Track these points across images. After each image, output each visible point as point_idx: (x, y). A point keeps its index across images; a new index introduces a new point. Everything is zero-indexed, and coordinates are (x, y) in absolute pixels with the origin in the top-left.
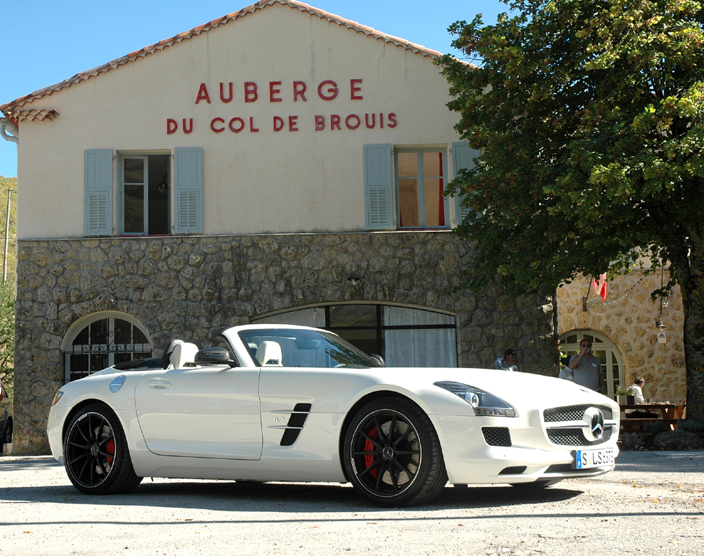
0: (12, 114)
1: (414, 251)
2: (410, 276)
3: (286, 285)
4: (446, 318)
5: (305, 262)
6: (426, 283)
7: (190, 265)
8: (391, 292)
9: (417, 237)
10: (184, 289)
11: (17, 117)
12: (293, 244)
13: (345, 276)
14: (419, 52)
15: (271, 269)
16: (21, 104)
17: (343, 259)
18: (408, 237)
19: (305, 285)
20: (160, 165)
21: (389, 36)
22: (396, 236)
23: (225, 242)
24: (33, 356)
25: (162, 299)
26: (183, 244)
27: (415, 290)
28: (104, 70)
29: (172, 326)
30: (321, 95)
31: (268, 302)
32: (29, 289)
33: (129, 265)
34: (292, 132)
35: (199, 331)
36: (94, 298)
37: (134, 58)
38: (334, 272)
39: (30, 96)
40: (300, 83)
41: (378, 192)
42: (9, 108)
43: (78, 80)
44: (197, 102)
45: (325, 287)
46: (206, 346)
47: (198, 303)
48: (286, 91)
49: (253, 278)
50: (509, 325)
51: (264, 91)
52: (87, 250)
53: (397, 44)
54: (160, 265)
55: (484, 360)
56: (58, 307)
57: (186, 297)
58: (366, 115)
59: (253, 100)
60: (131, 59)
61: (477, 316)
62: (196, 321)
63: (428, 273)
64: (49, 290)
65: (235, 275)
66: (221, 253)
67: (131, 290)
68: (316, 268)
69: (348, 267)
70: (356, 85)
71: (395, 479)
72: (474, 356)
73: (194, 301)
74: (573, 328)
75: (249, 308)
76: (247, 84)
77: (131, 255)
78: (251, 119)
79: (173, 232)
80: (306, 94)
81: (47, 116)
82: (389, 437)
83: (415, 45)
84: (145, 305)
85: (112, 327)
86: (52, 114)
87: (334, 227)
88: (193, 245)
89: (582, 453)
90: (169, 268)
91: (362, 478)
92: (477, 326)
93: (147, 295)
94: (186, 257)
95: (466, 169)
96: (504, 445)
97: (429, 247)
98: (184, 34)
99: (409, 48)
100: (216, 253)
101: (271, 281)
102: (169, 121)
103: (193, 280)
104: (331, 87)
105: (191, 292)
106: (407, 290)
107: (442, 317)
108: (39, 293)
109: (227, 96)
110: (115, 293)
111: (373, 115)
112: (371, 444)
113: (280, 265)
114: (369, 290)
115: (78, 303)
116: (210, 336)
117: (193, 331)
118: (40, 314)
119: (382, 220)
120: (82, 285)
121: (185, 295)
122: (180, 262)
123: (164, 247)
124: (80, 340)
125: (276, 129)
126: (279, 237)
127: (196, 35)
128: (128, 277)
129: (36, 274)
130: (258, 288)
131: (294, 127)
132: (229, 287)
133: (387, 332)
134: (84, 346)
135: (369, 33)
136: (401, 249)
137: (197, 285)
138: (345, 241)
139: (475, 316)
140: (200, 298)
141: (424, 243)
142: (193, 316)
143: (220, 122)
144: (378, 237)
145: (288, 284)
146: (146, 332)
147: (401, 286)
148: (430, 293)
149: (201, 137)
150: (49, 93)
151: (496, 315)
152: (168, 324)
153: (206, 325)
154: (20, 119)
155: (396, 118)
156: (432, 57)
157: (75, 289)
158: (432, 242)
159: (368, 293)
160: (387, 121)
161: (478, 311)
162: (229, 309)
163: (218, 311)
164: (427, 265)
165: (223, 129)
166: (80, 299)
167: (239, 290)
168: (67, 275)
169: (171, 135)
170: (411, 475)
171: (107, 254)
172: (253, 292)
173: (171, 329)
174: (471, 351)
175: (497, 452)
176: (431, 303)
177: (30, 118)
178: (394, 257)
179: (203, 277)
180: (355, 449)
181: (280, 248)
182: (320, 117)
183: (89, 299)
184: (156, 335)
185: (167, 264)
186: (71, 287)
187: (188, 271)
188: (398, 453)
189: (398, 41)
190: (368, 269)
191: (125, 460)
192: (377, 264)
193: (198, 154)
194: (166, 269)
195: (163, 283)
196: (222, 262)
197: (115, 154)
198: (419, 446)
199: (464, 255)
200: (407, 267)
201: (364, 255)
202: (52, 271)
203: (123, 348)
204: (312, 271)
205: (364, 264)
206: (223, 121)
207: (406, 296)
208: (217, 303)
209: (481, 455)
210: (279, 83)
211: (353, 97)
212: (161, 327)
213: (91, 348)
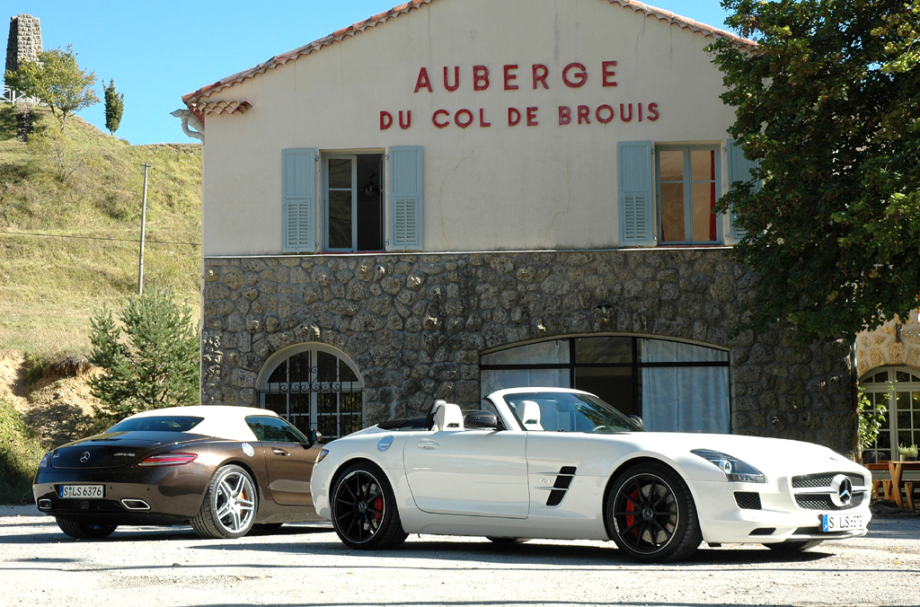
0: (197, 107)
1: (678, 272)
2: (673, 302)
3: (523, 313)
4: (717, 353)
5: (547, 285)
6: (692, 311)
7: (408, 288)
8: (649, 323)
9: (683, 255)
10: (401, 317)
11: (203, 110)
12: (531, 263)
13: (594, 302)
14: (687, 26)
15: (505, 294)
16: (208, 94)
17: (592, 281)
18: (671, 255)
19: (546, 312)
20: (371, 166)
21: (650, 7)
22: (657, 254)
23: (450, 261)
24: (223, 396)
25: (375, 329)
26: (400, 264)
27: (679, 320)
28: (305, 53)
29: (386, 361)
30: (566, 81)
31: (501, 334)
32: (218, 316)
33: (335, 288)
34: (530, 127)
35: (418, 367)
36: (294, 326)
37: (341, 38)
38: (580, 297)
39: (218, 84)
40: (541, 66)
41: (635, 200)
42: (194, 99)
43: (275, 65)
44: (416, 91)
45: (569, 315)
46: (427, 385)
47: (417, 334)
48: (524, 77)
49: (483, 304)
50: (795, 364)
51: (497, 77)
52: (286, 269)
53: (660, 17)
54: (372, 288)
55: (763, 406)
56: (252, 338)
57: (403, 326)
58: (622, 105)
59: (484, 88)
60: (337, 39)
61: (756, 352)
62: (414, 356)
63: (695, 300)
64: (241, 317)
65: (461, 301)
66: (445, 274)
67: (337, 318)
68: (559, 293)
69: (598, 291)
70: (610, 69)
71: (654, 538)
72: (751, 401)
73: (413, 332)
74: (882, 363)
75: (479, 340)
76: (476, 69)
77: (339, 276)
78: (481, 111)
79: (387, 248)
80: (548, 80)
81: (238, 109)
82: (649, 499)
83: (682, 18)
84: (355, 335)
85: (314, 362)
86: (244, 106)
87: (581, 243)
88: (411, 264)
89: (829, 517)
90: (383, 292)
91: (625, 536)
92: (754, 364)
93: (356, 324)
94: (403, 278)
95: (742, 182)
96: (755, 508)
97: (697, 267)
98: (402, 8)
99: (675, 22)
100: (439, 273)
101: (504, 308)
102: (383, 114)
103: (411, 306)
104: (578, 71)
105: (409, 320)
106: (670, 320)
107: (712, 352)
108: (230, 321)
109: (452, 83)
110: (318, 321)
111: (630, 106)
112: (631, 505)
113: (515, 289)
114: (623, 321)
115: (275, 333)
116: (432, 373)
117: (411, 367)
118: (231, 346)
119: (639, 235)
120: (280, 311)
121: (402, 325)
122: (396, 284)
123: (377, 266)
124: (277, 376)
125: (511, 123)
126: (515, 255)
127: (416, 8)
128: (335, 302)
129: (226, 298)
130: (489, 316)
131: (533, 120)
132: (454, 314)
133: (644, 371)
134: (282, 384)
135: (626, 4)
136: (662, 270)
137: (417, 312)
138: (595, 259)
139: (753, 352)
140: (420, 327)
141: (691, 263)
142: (411, 349)
143: (443, 115)
144: (634, 255)
145: (525, 312)
146: (355, 368)
147: (661, 316)
148: (697, 324)
149: (422, 132)
150: (241, 80)
151: (778, 351)
152: (381, 360)
153: (427, 360)
154: (207, 112)
155: (658, 109)
156: (704, 33)
157: (272, 316)
158: (700, 261)
159: (622, 323)
160: (646, 113)
161: (756, 345)
162: (453, 341)
163: (442, 344)
164: (695, 290)
165: (447, 124)
166: (278, 329)
167: (466, 318)
168: (262, 300)
169: (385, 131)
170: (669, 534)
171: (309, 274)
172: (483, 321)
173: (385, 365)
174: (747, 395)
175: (748, 514)
176: (699, 335)
177: (218, 111)
178: (654, 279)
179: (423, 302)
180: (617, 510)
181: (515, 268)
182: (565, 108)
183: (289, 329)
184: (367, 372)
185: (380, 287)
186: (266, 314)
187: (405, 296)
188: (657, 513)
189: (661, 14)
190: (622, 294)
191: (393, 517)
192: (633, 288)
193: (418, 153)
194: (380, 293)
195: (376, 309)
196: (446, 285)
197: (318, 154)
198: (676, 508)
199: (740, 277)
200: (670, 293)
201: (618, 277)
202: (245, 294)
203: (328, 387)
204: (554, 296)
205: (617, 288)
206: (447, 114)
207: (668, 327)
208: (441, 334)
209: (732, 516)
210: (515, 67)
211: (605, 84)
212: (374, 362)
213: (290, 386)
